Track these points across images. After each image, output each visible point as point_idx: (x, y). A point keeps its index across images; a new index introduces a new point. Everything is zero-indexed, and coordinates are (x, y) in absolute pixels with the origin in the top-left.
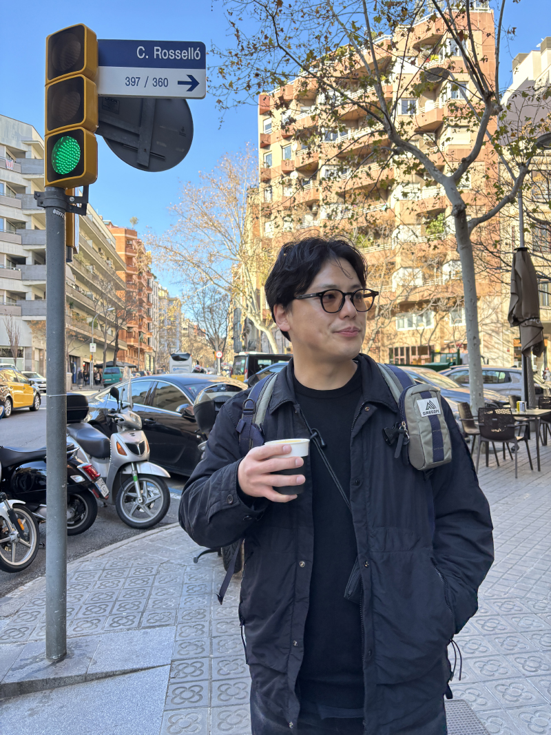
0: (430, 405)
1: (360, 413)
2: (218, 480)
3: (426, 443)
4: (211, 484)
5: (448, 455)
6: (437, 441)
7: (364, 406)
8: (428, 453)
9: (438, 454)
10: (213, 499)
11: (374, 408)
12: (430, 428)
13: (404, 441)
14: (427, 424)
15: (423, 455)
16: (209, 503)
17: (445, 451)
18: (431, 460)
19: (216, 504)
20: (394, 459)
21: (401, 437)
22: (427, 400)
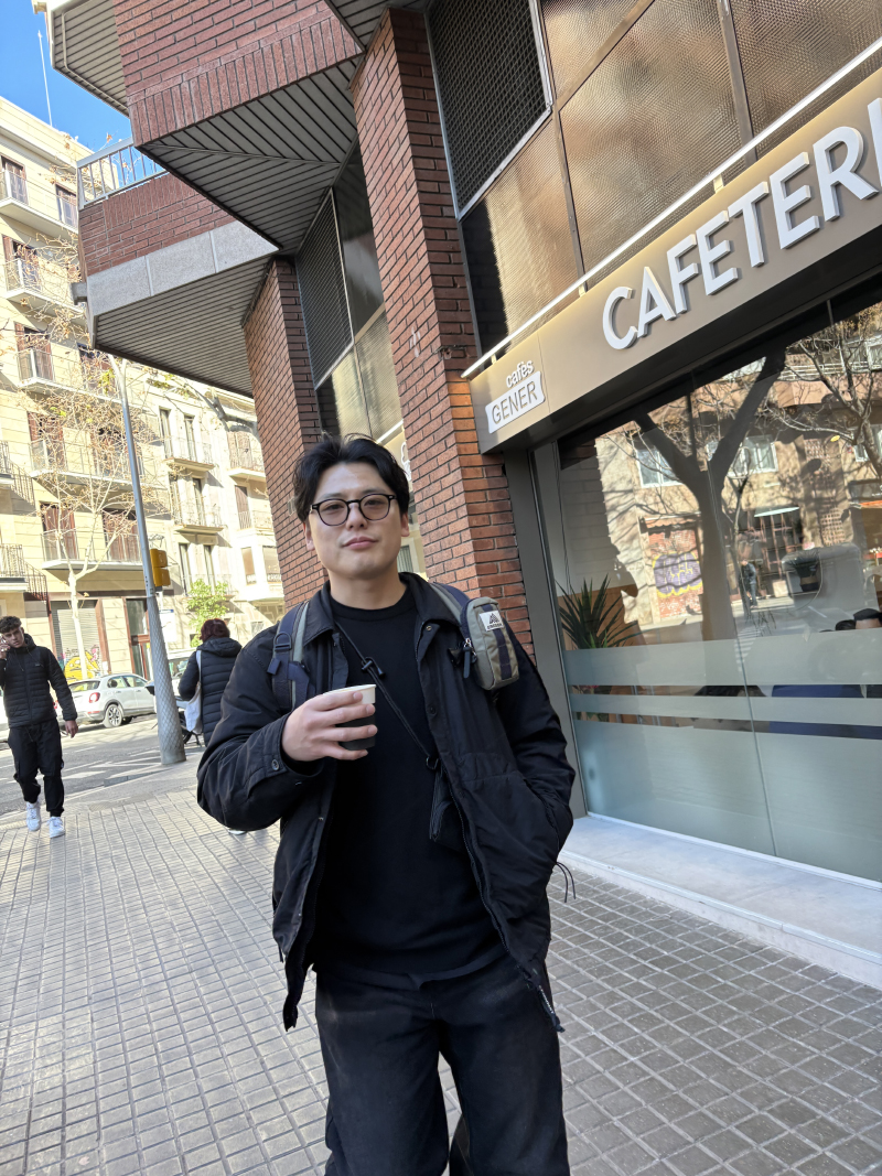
0: (493, 619)
1: (422, 635)
2: (258, 743)
3: (493, 659)
4: (249, 749)
5: (515, 672)
6: (503, 658)
7: (424, 627)
8: (497, 670)
9: (506, 671)
10: (254, 767)
11: (437, 626)
12: (495, 643)
13: (471, 659)
14: (492, 639)
15: (491, 674)
16: (247, 773)
17: (512, 666)
18: (500, 678)
19: (258, 772)
20: (464, 679)
21: (467, 655)
22: (490, 613)
